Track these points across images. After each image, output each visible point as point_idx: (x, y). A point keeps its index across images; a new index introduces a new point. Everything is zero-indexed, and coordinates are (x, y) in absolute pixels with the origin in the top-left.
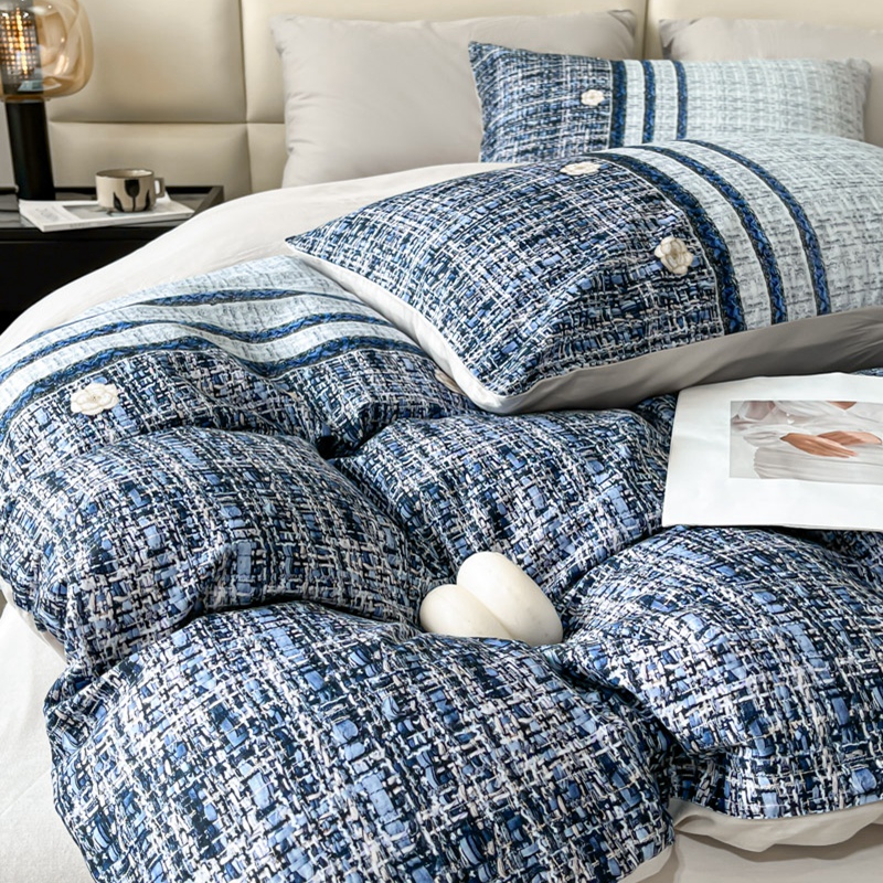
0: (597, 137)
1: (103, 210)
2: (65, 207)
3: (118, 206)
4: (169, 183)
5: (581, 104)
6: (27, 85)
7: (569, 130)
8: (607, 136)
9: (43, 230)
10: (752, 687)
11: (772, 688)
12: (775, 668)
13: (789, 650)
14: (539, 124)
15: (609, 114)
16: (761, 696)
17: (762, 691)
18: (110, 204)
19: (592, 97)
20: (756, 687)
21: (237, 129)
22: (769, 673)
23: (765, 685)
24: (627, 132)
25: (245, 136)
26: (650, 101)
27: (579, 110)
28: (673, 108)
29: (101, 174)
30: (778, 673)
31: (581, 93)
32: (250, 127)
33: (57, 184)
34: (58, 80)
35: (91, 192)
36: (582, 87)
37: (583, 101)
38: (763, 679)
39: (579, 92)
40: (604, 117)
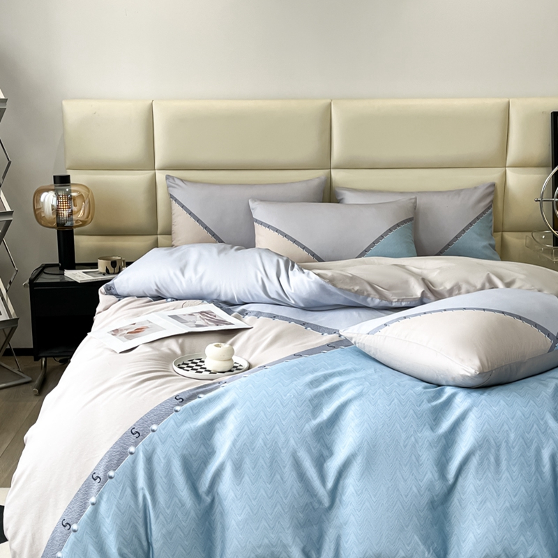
1: (101, 273)
2: (84, 272)
3: (108, 272)
4: (127, 261)
6: (68, 224)
9: (79, 282)
18: (105, 271)
21: (154, 237)
25: (157, 240)
29: (100, 259)
32: (159, 236)
33: (76, 262)
34: (81, 221)
35: (95, 265)
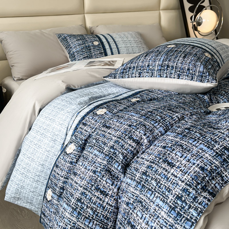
0: (101, 52)
5: (94, 45)
7: (94, 51)
8: (103, 51)
10: (199, 163)
11: (204, 161)
12: (202, 157)
13: (203, 152)
14: (86, 50)
15: (101, 46)
16: (202, 164)
17: (202, 163)
19: (96, 43)
20: (200, 163)
22: (201, 159)
23: (202, 161)
24: (107, 50)
26: (108, 43)
27: (94, 46)
28: (114, 44)
30: (203, 158)
31: (93, 42)
36: (92, 41)
37: (94, 44)
38: (201, 160)
39: (92, 42)
40: (101, 47)
